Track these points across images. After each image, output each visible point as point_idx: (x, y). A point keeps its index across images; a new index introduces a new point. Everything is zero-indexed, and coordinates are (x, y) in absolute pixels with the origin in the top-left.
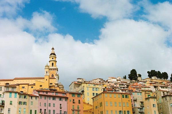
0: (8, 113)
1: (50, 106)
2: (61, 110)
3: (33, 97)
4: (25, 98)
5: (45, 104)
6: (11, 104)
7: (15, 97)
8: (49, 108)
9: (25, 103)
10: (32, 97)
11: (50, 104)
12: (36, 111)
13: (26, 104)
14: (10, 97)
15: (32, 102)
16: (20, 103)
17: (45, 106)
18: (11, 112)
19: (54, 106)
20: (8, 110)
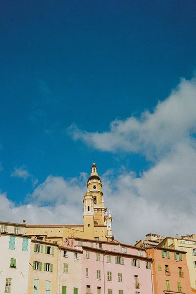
0: (6, 291)
1: (110, 278)
2: (137, 290)
3: (68, 253)
4: (48, 252)
5: (99, 272)
6: (13, 267)
7: (25, 248)
8: (109, 285)
9: (48, 266)
10: (65, 253)
11: (109, 273)
12: (76, 290)
13: (52, 269)
14: (12, 247)
15: (66, 266)
16: (36, 265)
17: (99, 278)
18: (13, 287)
19: (120, 280)
20: (5, 284)
